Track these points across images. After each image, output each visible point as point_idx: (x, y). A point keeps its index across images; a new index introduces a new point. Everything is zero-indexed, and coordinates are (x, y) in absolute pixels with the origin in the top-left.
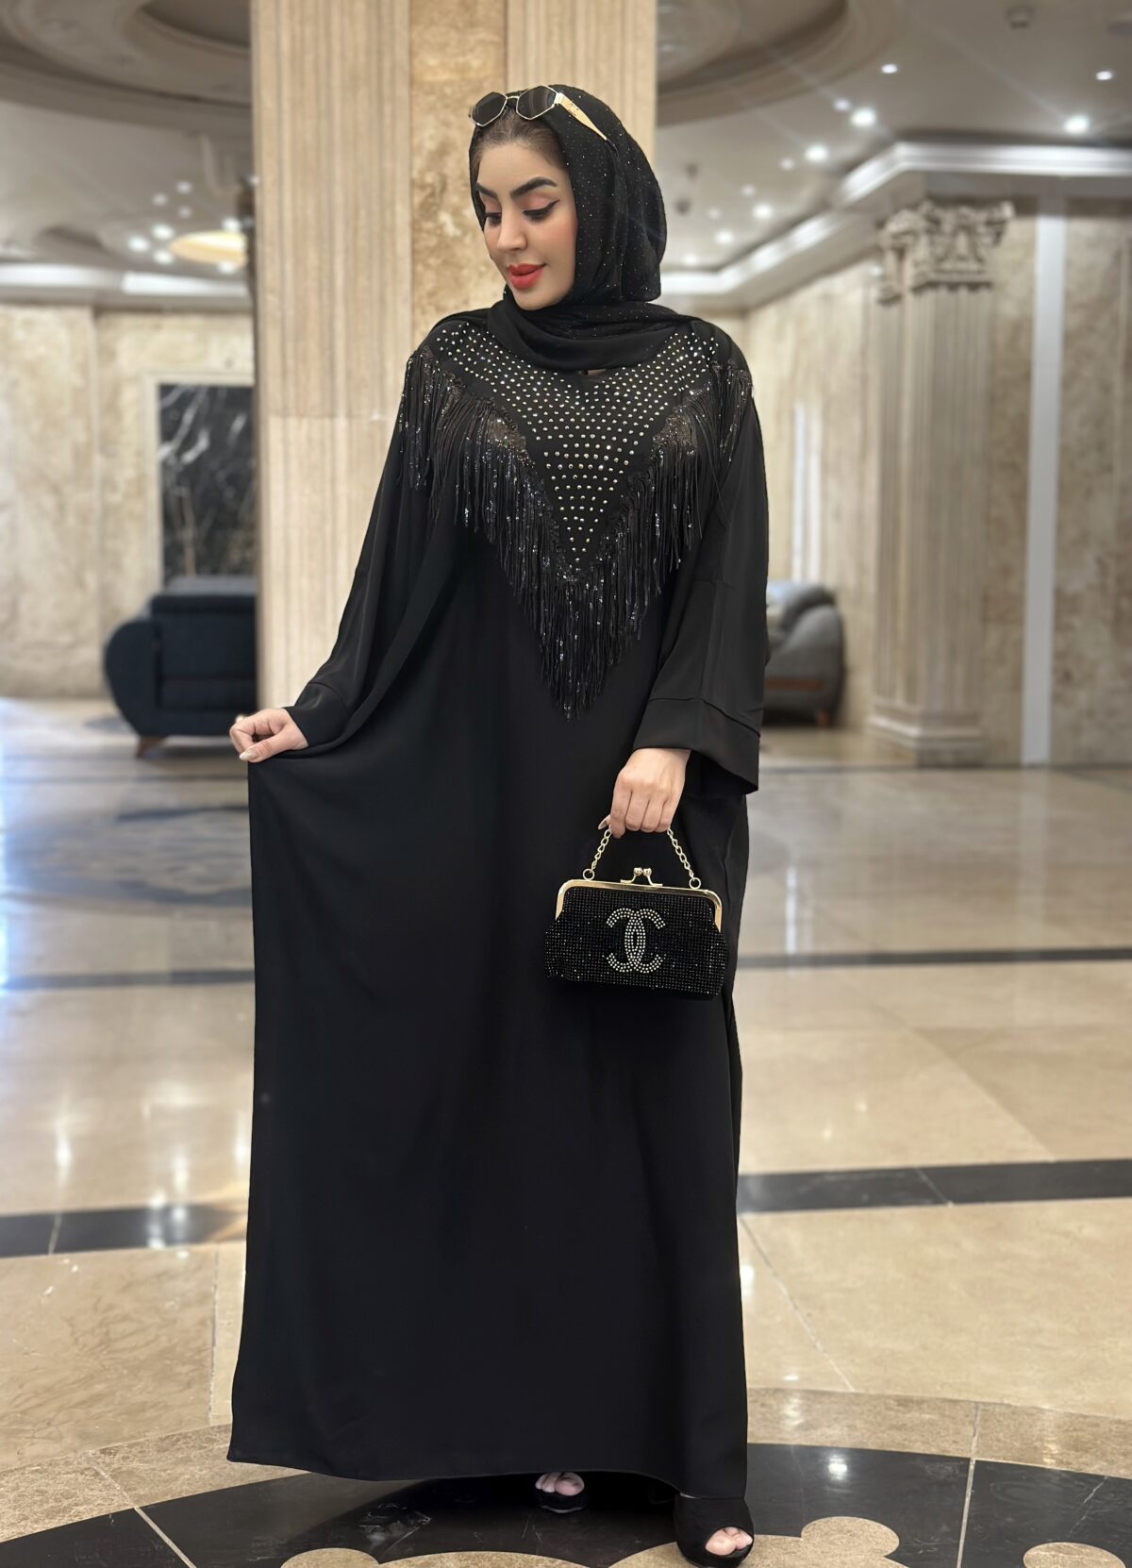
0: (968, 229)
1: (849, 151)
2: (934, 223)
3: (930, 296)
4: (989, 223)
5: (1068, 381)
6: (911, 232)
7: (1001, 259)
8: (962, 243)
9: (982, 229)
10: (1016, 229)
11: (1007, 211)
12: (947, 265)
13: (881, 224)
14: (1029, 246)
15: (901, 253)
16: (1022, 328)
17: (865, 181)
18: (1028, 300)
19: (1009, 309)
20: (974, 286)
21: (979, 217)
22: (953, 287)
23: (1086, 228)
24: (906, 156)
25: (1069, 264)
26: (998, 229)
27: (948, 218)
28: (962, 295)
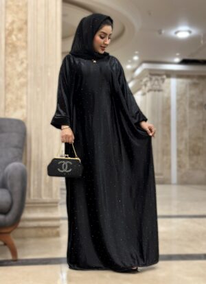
0: (157, 80)
1: (134, 66)
2: (151, 79)
3: (151, 93)
4: (161, 79)
5: (178, 109)
6: (147, 81)
7: (164, 86)
8: (156, 82)
10: (167, 80)
11: (165, 77)
12: (154, 86)
13: (141, 81)
14: (169, 83)
15: (145, 85)
16: (168, 99)
17: (138, 72)
18: (169, 93)
19: (166, 95)
20: (159, 91)
21: (159, 78)
22: (155, 91)
23: (180, 80)
24: (145, 66)
25: (177, 87)
26: (163, 80)
27: (154, 78)
28: (157, 93)
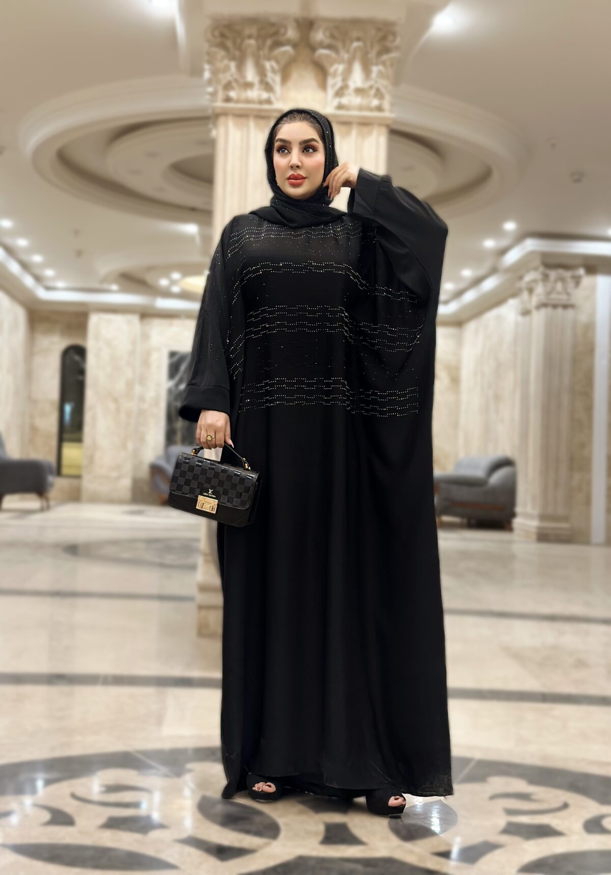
0: (562, 280)
1: (504, 243)
2: (546, 277)
3: (543, 312)
4: (573, 277)
6: (535, 281)
7: (578, 295)
8: (559, 286)
9: (569, 280)
10: (587, 281)
11: (581, 271)
12: (553, 296)
13: (521, 278)
14: (593, 289)
15: (531, 291)
16: (590, 328)
17: (512, 257)
18: (593, 314)
19: (583, 318)
20: (565, 307)
21: (567, 274)
22: (555, 306)
24: (531, 245)
26: (577, 281)
27: (553, 274)
28: (560, 311)
